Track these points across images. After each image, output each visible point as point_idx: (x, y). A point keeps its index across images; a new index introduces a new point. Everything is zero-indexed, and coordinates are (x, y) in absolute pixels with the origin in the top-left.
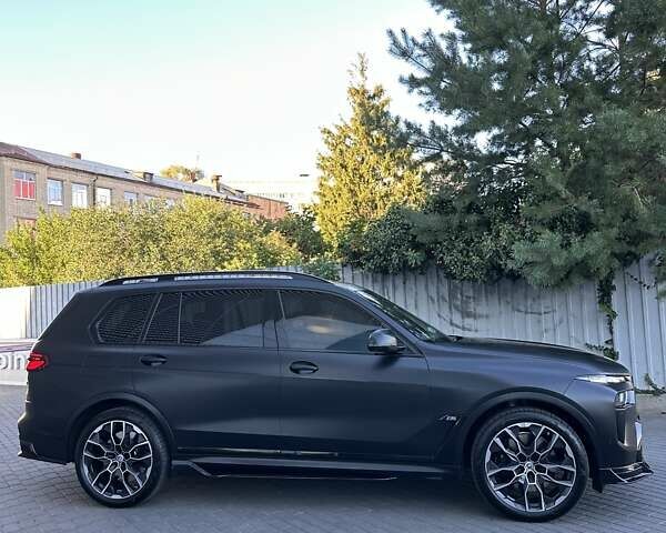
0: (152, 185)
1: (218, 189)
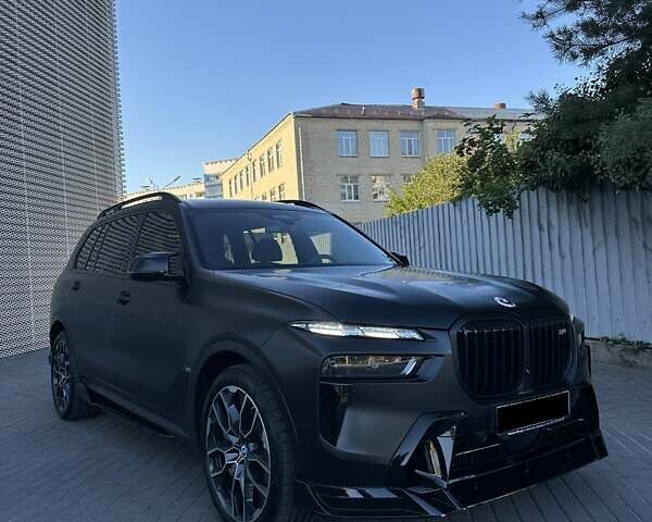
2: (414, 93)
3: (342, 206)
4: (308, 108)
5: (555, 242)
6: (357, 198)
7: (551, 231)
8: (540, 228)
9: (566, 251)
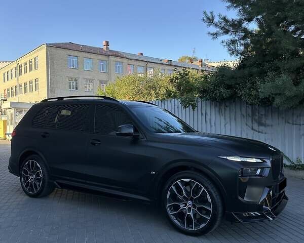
0: (171, 65)
1: (202, 66)
2: (104, 43)
3: (69, 92)
4: (54, 43)
5: (208, 121)
6: (77, 89)
7: (207, 116)
8: (202, 114)
9: (213, 124)
